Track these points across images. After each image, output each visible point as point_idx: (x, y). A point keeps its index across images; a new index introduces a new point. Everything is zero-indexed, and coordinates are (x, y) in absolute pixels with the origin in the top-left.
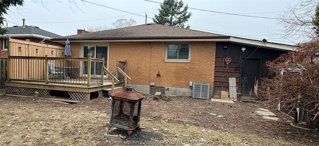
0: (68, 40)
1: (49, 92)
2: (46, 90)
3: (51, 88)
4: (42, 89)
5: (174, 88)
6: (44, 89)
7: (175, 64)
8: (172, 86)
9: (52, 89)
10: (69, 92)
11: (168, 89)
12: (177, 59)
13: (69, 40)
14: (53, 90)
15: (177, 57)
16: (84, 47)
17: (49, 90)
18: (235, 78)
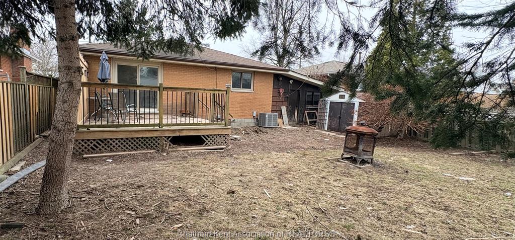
0: (104, 52)
1: (170, 139)
2: (165, 137)
3: (175, 133)
4: (156, 137)
5: (239, 119)
6: (162, 137)
7: (240, 94)
8: (237, 118)
9: (177, 134)
10: (203, 136)
11: (234, 120)
12: (240, 88)
13: (106, 54)
14: (180, 136)
15: (240, 86)
16: (118, 66)
17: (169, 137)
18: (285, 107)
